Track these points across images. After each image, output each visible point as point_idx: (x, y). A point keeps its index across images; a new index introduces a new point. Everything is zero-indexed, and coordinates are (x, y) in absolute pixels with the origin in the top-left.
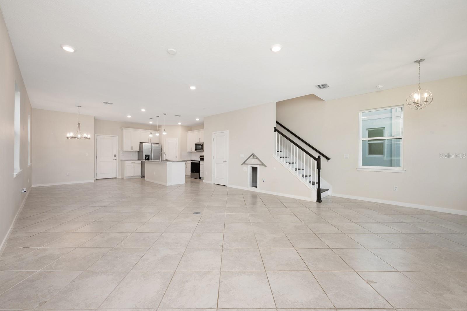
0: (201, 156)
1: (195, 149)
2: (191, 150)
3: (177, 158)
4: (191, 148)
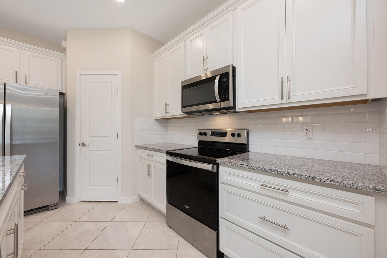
0: (205, 134)
1: (183, 107)
2: (167, 113)
3: (118, 138)
4: (167, 105)
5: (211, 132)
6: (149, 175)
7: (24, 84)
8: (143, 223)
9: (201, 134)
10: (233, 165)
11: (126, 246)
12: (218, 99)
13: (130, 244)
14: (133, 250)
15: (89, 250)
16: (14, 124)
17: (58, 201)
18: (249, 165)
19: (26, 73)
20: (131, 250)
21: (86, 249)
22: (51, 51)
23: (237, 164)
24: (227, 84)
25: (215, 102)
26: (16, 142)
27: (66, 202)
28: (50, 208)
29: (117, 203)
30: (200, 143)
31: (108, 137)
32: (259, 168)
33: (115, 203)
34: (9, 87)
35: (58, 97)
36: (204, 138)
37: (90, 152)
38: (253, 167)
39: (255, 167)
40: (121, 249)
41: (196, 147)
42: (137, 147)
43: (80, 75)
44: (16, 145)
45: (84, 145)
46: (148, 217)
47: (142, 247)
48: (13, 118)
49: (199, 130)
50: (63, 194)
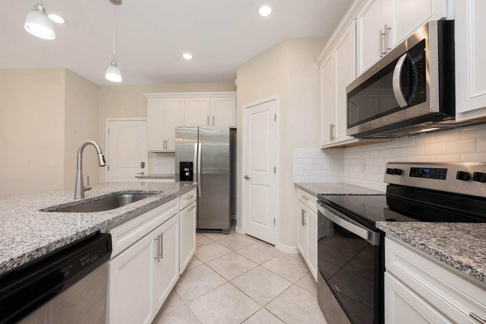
0: (399, 172)
1: (349, 127)
2: (332, 138)
3: (275, 172)
4: (332, 126)
5: (411, 168)
6: (303, 223)
7: (207, 125)
8: (290, 284)
9: (389, 171)
10: (405, 240)
11: (261, 299)
12: (402, 102)
13: (265, 299)
14: (264, 308)
15: (231, 283)
16: (203, 158)
17: (228, 228)
18: (440, 252)
19: (213, 116)
20: (263, 307)
21: (229, 282)
22: (226, 93)
23: (414, 242)
24: (421, 67)
25: (398, 109)
26: (204, 172)
27: (236, 231)
28: (224, 232)
29: (274, 248)
30: (391, 186)
31: (267, 171)
32: (470, 269)
33: (273, 247)
34: (201, 129)
35: (228, 133)
36: (396, 180)
37: (253, 186)
38: (453, 262)
39: (458, 263)
40: (254, 300)
41: (382, 195)
42: (296, 185)
43: (245, 108)
44: (204, 174)
45: (248, 179)
46: (300, 279)
47: (275, 312)
48: (202, 153)
49: (387, 164)
50: (233, 222)
